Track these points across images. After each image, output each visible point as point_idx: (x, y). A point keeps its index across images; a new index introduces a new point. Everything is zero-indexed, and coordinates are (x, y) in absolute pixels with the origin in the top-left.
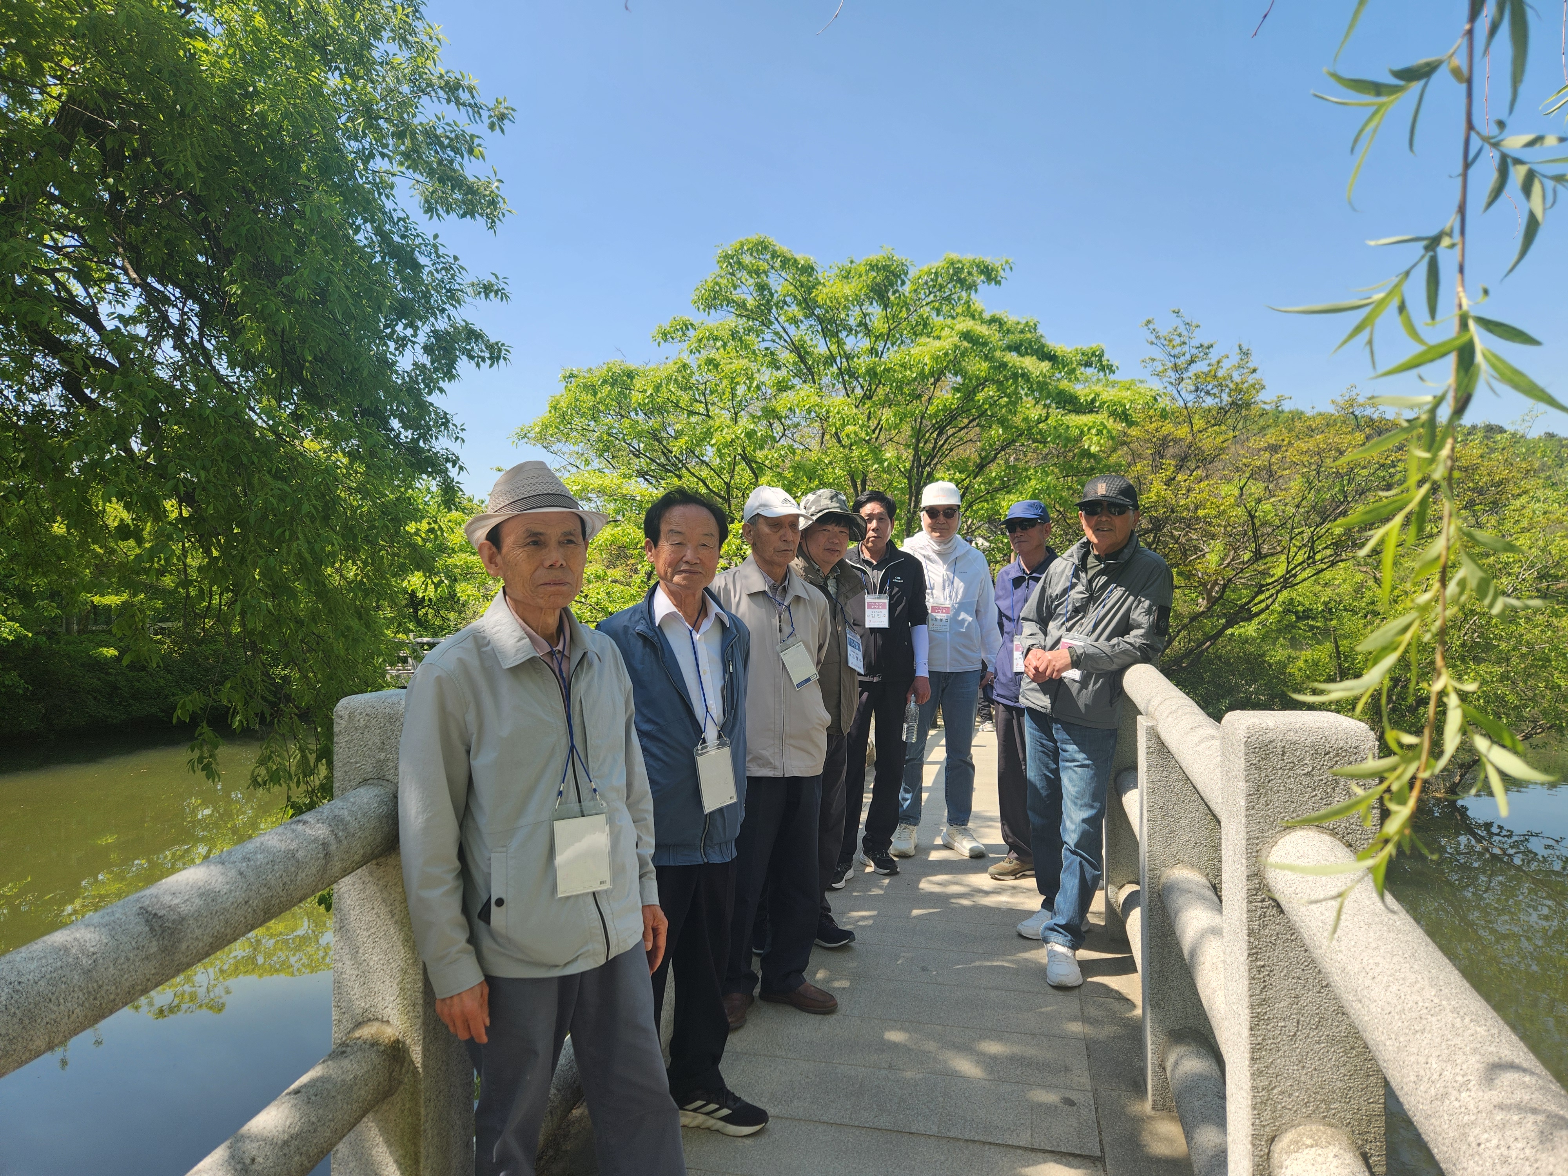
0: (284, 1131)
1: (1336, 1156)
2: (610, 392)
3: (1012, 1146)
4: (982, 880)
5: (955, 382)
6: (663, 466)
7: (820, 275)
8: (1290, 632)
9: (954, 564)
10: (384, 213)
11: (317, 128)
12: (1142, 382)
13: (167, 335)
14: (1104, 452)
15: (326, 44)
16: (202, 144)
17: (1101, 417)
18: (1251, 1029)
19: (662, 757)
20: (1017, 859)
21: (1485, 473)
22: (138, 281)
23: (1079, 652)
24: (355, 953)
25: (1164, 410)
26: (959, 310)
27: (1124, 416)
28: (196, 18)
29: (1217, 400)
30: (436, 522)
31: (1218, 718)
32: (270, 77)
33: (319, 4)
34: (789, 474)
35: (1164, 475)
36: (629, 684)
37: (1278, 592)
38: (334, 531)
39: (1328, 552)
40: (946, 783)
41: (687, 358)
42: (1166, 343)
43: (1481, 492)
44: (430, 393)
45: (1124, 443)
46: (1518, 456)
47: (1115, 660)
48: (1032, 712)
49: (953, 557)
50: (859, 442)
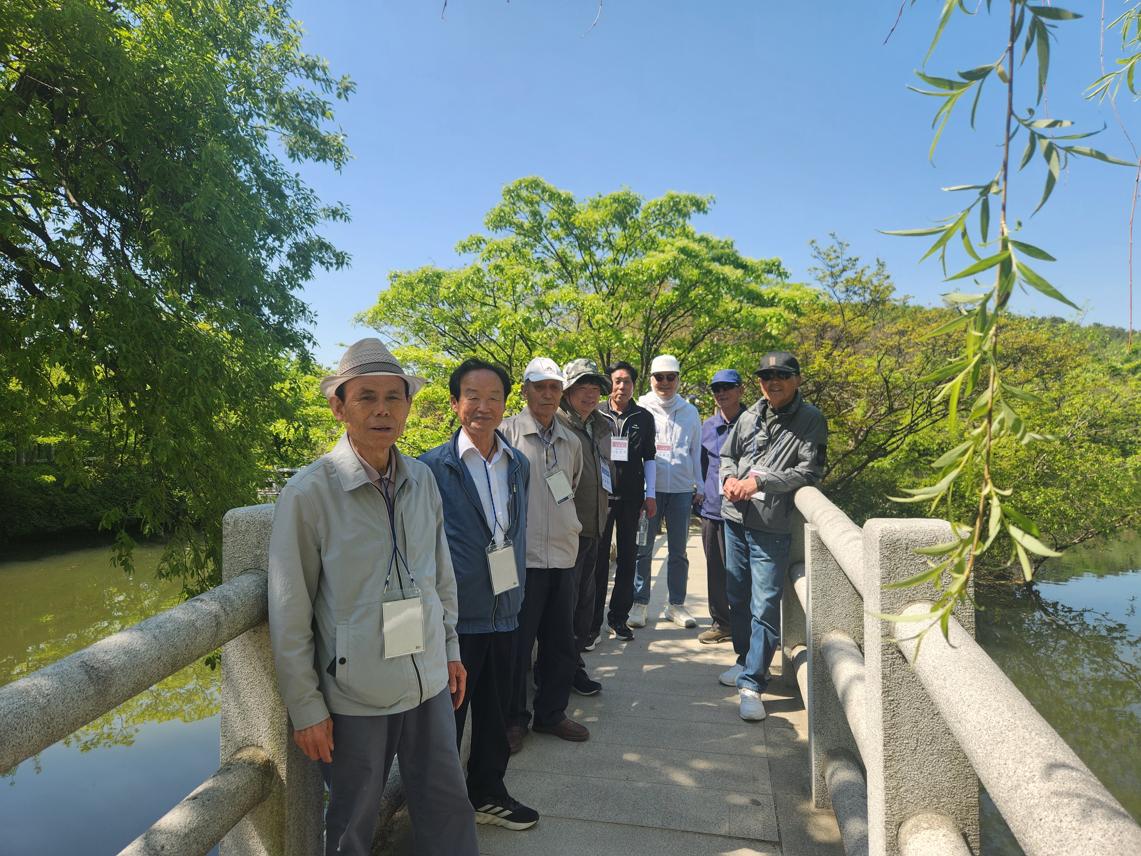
0: (185, 827)
1: (944, 835)
2: (424, 288)
3: (715, 835)
4: (694, 644)
5: (675, 284)
6: (462, 342)
7: (577, 205)
8: (914, 465)
9: (675, 415)
10: (259, 157)
11: (210, 95)
12: (808, 285)
13: (97, 244)
14: (781, 334)
15: (217, 34)
16: (126, 105)
17: (780, 309)
18: (885, 745)
19: (463, 554)
20: (719, 628)
21: (1051, 351)
22: (77, 205)
23: (763, 479)
24: (237, 696)
25: (824, 305)
26: (677, 231)
27: (795, 309)
28: (121, 14)
29: (862, 298)
30: (295, 382)
31: (861, 525)
32: (176, 57)
33: (212, 5)
34: (554, 349)
35: (824, 351)
36: (439, 499)
37: (905, 436)
38: (221, 389)
39: (941, 407)
40: (668, 573)
41: (480, 264)
42: (825, 257)
43: (1048, 365)
44: (292, 288)
45: (795, 329)
46: (1074, 339)
47: (789, 485)
48: (729, 522)
49: (674, 410)
50: (606, 326)
